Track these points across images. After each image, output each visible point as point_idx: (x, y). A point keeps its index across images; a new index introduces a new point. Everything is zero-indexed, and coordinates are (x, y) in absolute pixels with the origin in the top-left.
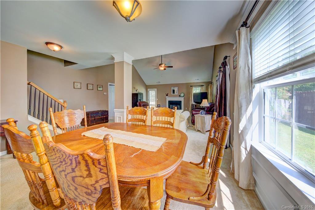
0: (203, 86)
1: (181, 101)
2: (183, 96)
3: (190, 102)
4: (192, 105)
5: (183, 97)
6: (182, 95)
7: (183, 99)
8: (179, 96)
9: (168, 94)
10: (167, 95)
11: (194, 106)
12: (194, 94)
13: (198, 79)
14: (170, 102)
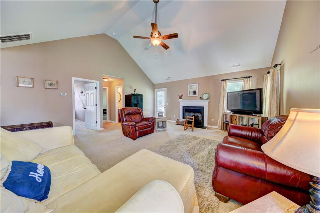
0: (249, 77)
1: (203, 107)
2: (207, 99)
3: (221, 108)
4: (223, 115)
5: (208, 101)
6: (205, 97)
7: (207, 103)
8: (201, 98)
9: (182, 96)
10: (181, 98)
11: (229, 117)
12: (228, 93)
13: (237, 66)
14: (185, 108)
